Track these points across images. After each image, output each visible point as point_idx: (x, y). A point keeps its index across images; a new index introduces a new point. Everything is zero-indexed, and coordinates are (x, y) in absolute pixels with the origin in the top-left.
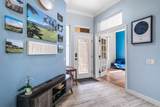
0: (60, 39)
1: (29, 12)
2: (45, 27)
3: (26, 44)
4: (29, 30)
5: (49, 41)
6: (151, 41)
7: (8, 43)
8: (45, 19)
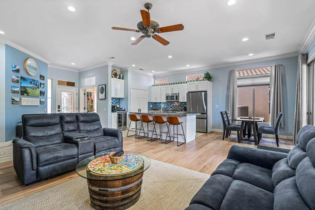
0: (42, 93)
1: (22, 81)
2: (30, 88)
3: (20, 99)
4: (21, 91)
5: (34, 96)
6: (105, 99)
7: (13, 99)
8: (31, 82)
